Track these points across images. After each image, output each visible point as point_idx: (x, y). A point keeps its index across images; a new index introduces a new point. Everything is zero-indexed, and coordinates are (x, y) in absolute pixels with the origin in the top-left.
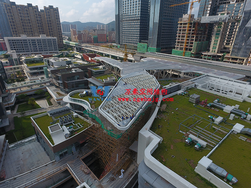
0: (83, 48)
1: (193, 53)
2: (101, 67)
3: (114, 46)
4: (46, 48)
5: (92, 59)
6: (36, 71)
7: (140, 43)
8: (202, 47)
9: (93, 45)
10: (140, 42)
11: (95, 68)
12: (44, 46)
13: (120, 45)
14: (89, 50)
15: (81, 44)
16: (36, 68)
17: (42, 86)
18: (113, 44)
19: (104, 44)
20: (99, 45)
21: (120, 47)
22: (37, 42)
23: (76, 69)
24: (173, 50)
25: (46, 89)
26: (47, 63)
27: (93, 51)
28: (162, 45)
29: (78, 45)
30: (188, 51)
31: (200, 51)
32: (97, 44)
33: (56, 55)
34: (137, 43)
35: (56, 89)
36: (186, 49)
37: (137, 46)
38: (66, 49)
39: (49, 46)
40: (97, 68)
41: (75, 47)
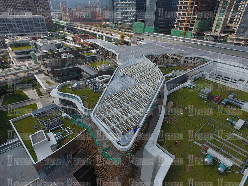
0: (75, 28)
1: (194, 33)
2: (94, 51)
3: (108, 26)
4: (33, 29)
5: (84, 41)
6: (22, 56)
7: (136, 22)
8: (203, 26)
9: (86, 24)
10: (136, 20)
11: (88, 52)
12: (31, 26)
13: (115, 24)
14: (81, 30)
15: (72, 23)
16: (23, 53)
17: (30, 74)
18: (107, 23)
19: (98, 23)
20: (92, 25)
21: (115, 27)
22: (22, 22)
23: (66, 54)
24: (172, 30)
25: (34, 77)
26: (34, 46)
27: (86, 31)
28: (160, 24)
29: (70, 24)
30: (189, 31)
31: (202, 31)
32: (90, 23)
33: (45, 36)
34: (133, 22)
35: (45, 77)
36: (187, 29)
37: (133, 26)
38: (56, 30)
39: (36, 26)
40: (90, 52)
41: (66, 27)
